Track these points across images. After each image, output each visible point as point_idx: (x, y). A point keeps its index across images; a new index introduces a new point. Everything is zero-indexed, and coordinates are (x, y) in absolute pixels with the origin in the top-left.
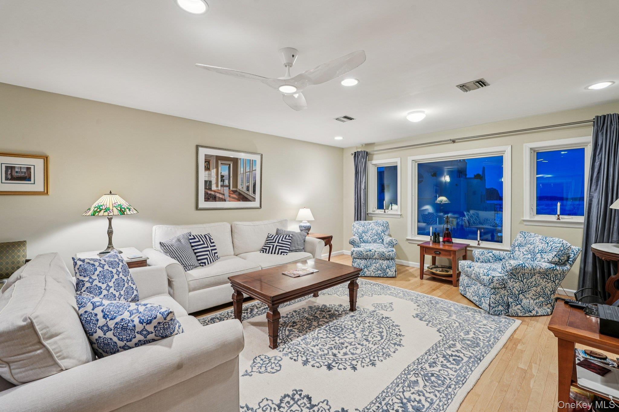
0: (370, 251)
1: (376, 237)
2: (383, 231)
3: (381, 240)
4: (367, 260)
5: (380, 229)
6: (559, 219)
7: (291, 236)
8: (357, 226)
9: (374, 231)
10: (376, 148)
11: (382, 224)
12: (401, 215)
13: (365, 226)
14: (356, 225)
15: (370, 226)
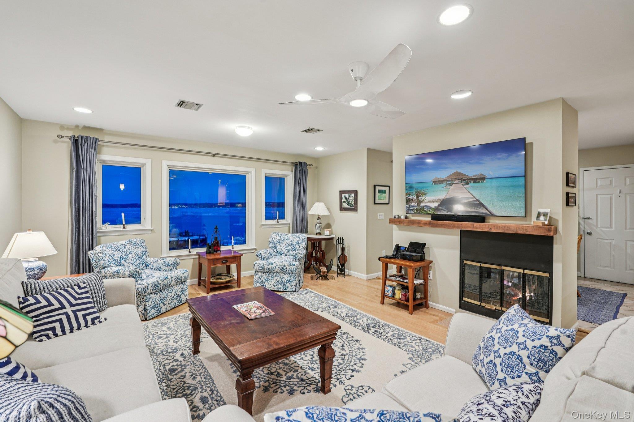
0: (167, 278)
1: (138, 262)
2: (144, 253)
3: (144, 265)
4: (163, 291)
5: (140, 250)
6: (278, 222)
7: (82, 285)
8: (110, 252)
9: (134, 255)
10: (107, 138)
11: (139, 244)
12: (151, 230)
13: (121, 250)
14: (107, 250)
15: (126, 249)
